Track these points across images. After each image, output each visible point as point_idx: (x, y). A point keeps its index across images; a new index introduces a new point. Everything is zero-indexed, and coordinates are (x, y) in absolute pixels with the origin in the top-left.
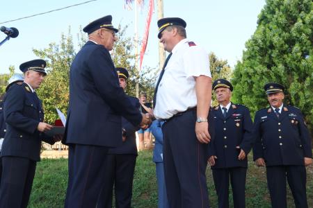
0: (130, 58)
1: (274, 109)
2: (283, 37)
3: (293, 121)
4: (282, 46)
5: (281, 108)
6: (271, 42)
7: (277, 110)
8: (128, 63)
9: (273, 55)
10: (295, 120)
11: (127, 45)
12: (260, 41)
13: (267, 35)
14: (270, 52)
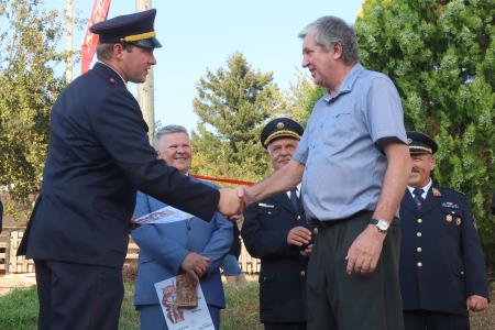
0: (54, 58)
1: (412, 190)
2: (423, 32)
3: (449, 218)
4: (418, 52)
5: (426, 189)
6: (395, 43)
7: (418, 192)
8: (50, 71)
9: (397, 72)
10: (454, 216)
11: (47, 27)
12: (371, 39)
13: (387, 25)
14: (392, 63)
